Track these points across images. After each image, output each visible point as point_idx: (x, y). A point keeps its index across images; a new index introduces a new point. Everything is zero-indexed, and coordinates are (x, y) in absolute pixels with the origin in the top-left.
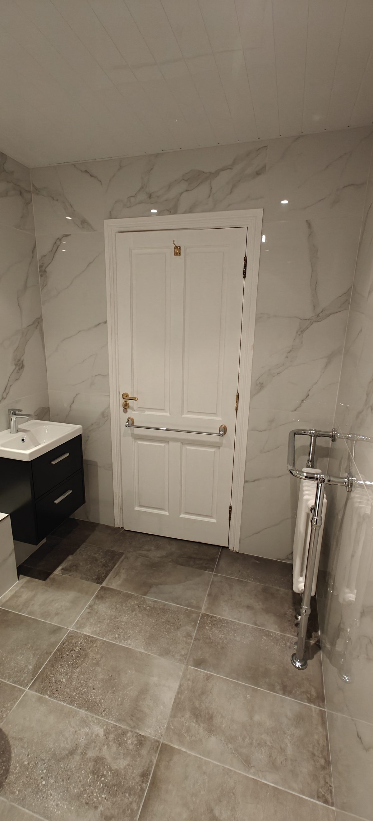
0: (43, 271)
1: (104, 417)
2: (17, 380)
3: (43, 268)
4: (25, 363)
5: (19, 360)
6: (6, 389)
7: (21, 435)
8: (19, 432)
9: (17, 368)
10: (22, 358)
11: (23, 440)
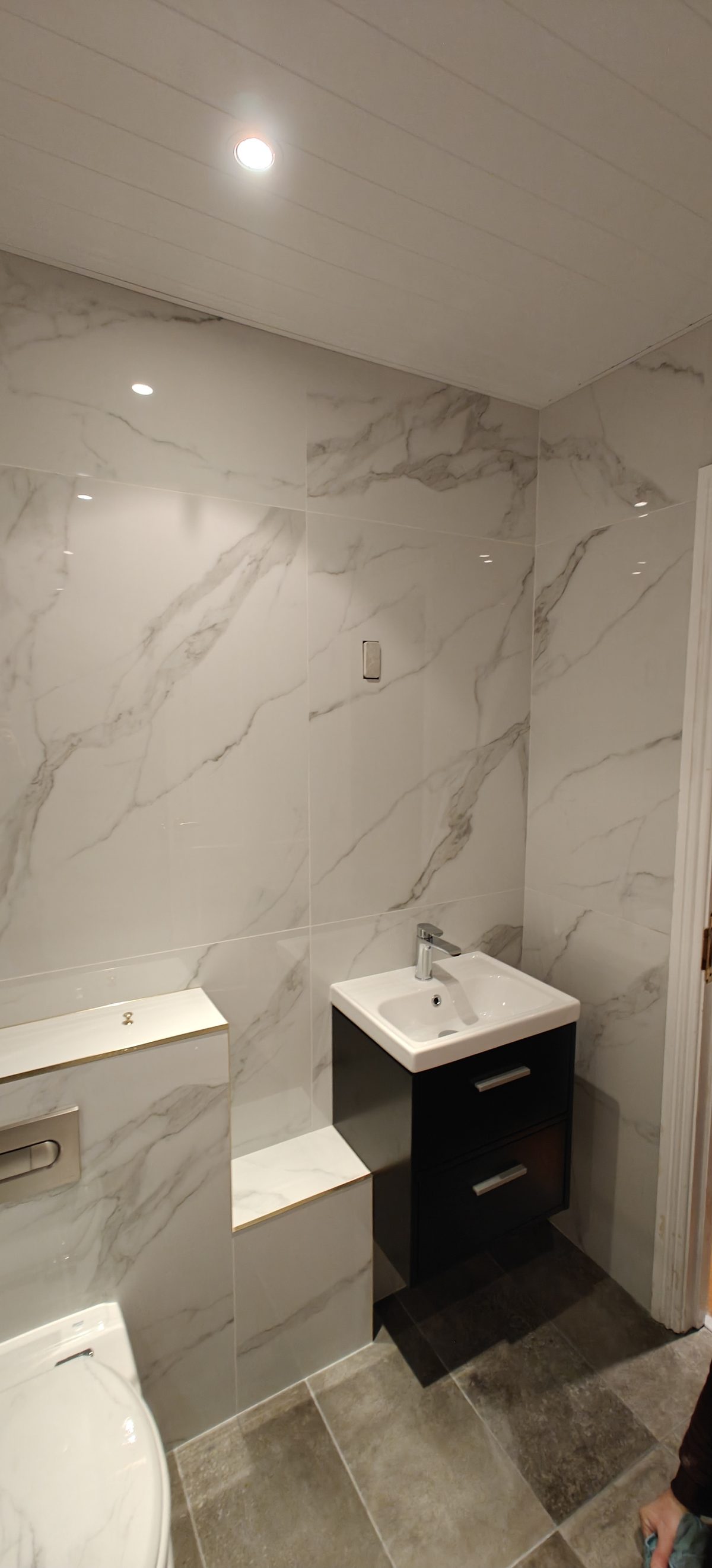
0: (541, 622)
1: (648, 987)
2: (450, 859)
3: (543, 614)
4: (475, 824)
5: (461, 816)
6: (422, 879)
7: (435, 986)
8: (434, 980)
9: (455, 833)
10: (468, 814)
11: (436, 1001)
